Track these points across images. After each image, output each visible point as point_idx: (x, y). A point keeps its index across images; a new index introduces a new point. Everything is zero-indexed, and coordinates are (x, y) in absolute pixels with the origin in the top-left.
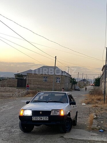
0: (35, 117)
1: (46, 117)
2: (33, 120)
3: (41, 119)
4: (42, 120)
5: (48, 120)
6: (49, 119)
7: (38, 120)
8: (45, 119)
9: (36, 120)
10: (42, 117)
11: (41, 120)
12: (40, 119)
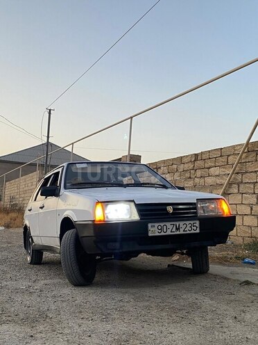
0: (156, 225)
1: (192, 222)
2: (150, 235)
3: (178, 229)
4: (181, 232)
5: (198, 231)
6: (200, 229)
7: (169, 233)
8: (188, 228)
9: (163, 234)
10: (181, 223)
11: (178, 233)
12: (174, 230)
